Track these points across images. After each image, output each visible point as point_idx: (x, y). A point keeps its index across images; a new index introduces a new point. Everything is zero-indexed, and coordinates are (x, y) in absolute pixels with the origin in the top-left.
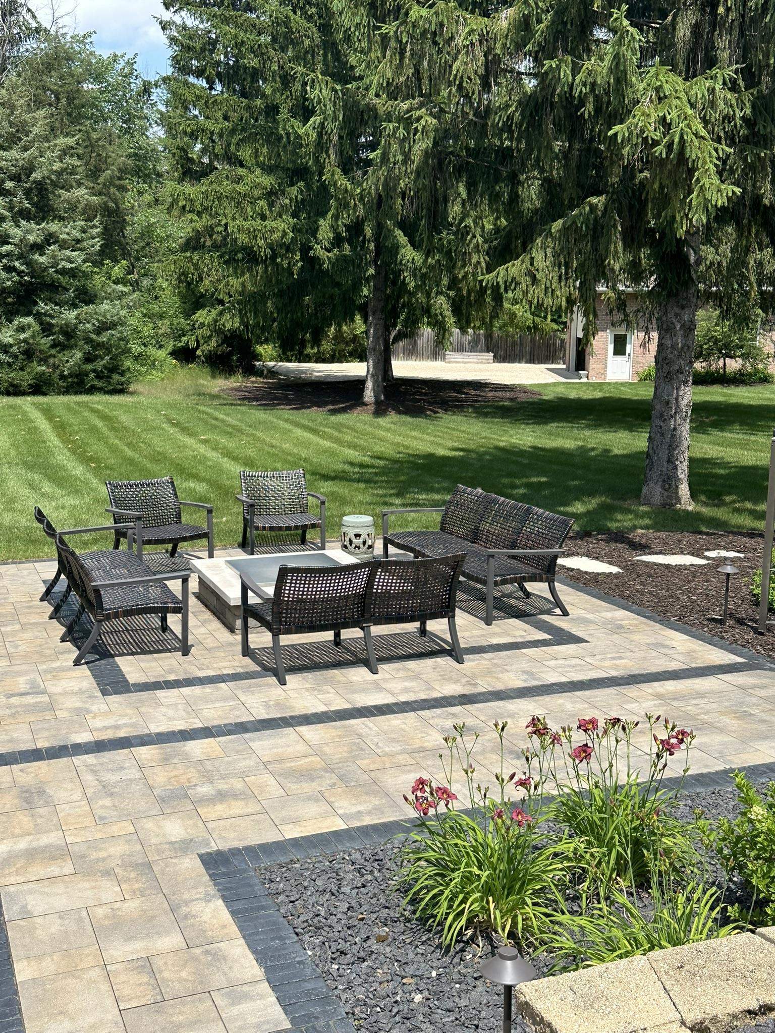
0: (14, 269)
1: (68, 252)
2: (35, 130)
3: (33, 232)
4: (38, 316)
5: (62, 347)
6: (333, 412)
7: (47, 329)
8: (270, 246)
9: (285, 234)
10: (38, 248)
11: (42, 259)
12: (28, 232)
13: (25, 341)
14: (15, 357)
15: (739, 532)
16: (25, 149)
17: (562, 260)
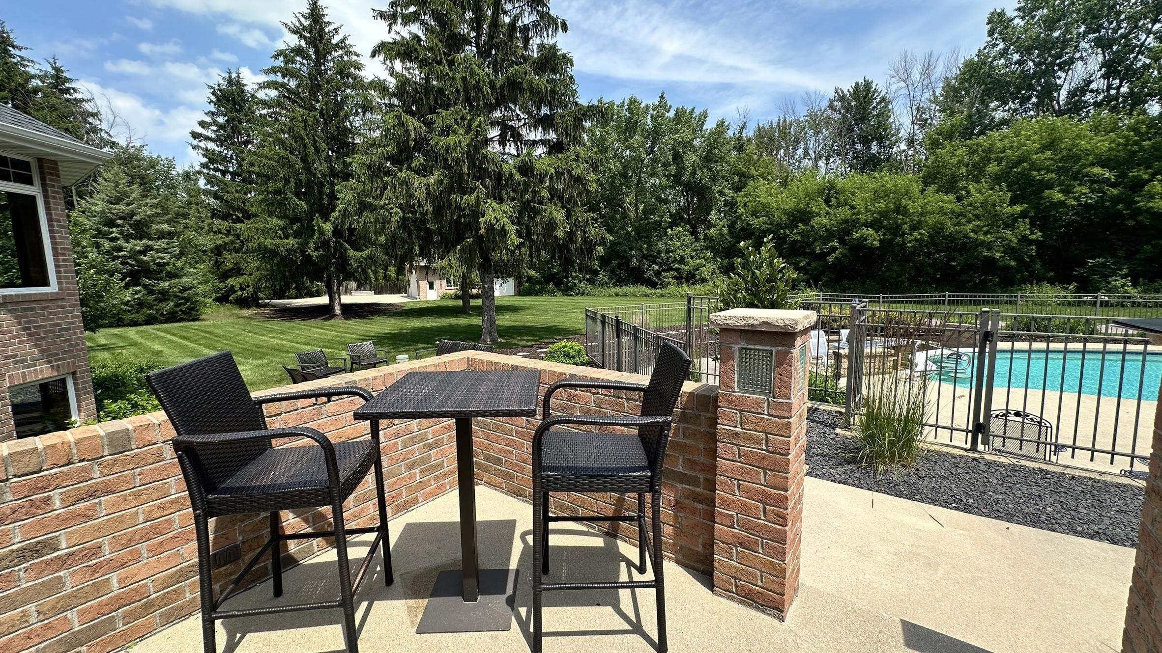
0: (127, 263)
1: (160, 254)
2: (134, 195)
3: (139, 245)
4: (145, 286)
5: (161, 301)
6: (325, 320)
7: (151, 292)
8: (287, 250)
9: (293, 245)
10: (144, 252)
11: (146, 258)
12: (135, 245)
13: (138, 298)
14: (132, 306)
15: (525, 346)
16: (128, 205)
17: (461, 260)
